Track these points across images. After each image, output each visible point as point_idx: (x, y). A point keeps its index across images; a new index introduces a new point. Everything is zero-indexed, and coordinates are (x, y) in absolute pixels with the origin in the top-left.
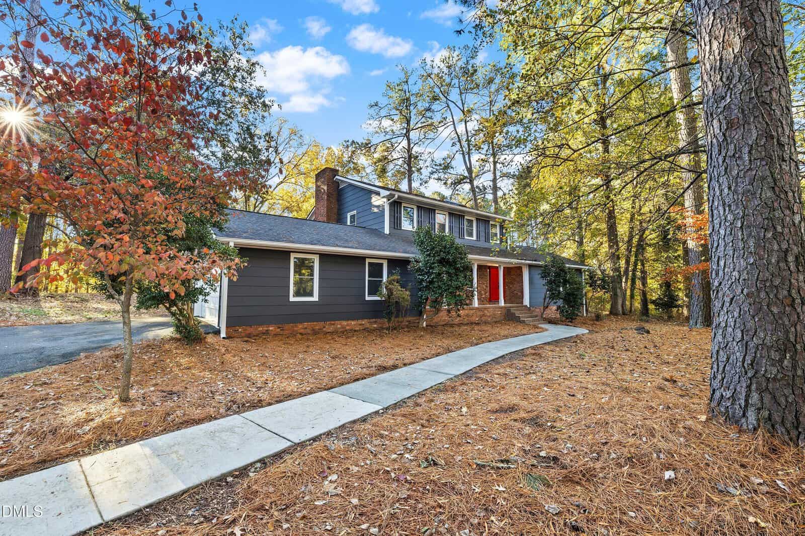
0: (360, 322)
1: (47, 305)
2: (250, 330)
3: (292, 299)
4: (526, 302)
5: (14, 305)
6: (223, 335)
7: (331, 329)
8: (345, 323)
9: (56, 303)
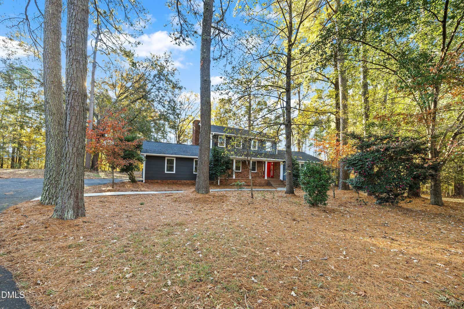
0: (191, 181)
1: (101, 174)
2: (152, 181)
3: (166, 172)
4: (281, 178)
5: (91, 173)
6: (144, 182)
7: (180, 183)
8: (185, 181)
9: (103, 173)
